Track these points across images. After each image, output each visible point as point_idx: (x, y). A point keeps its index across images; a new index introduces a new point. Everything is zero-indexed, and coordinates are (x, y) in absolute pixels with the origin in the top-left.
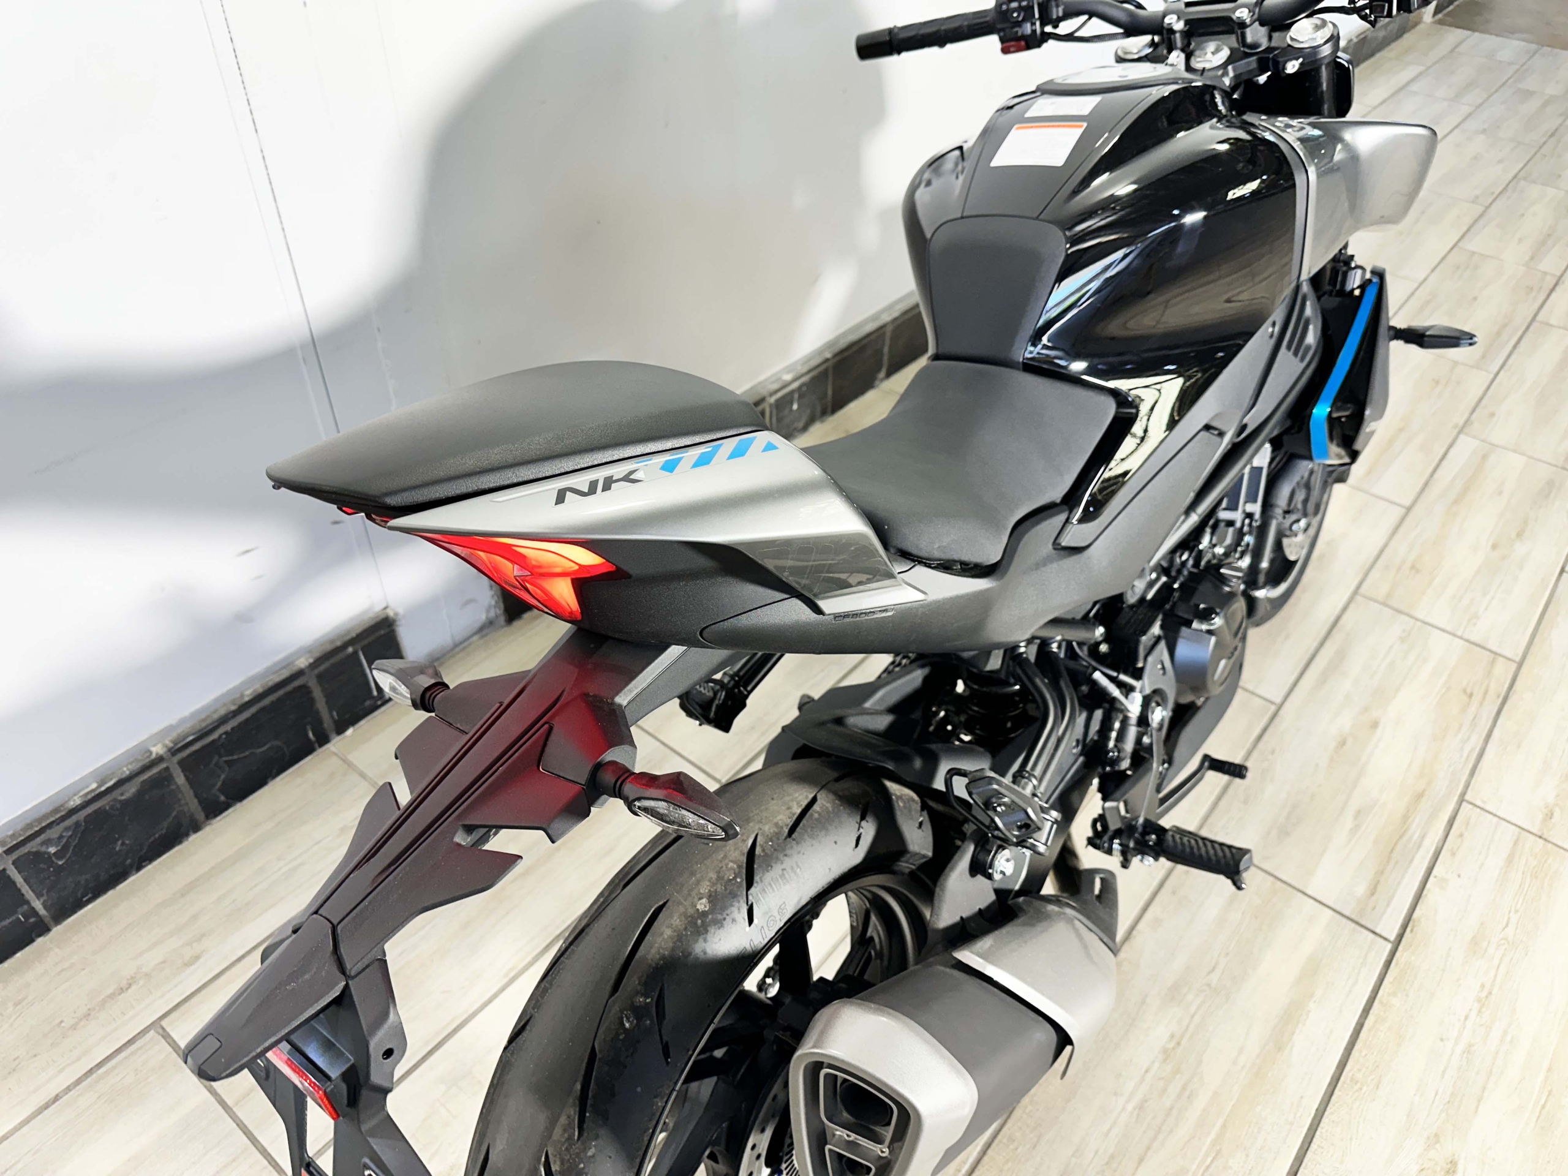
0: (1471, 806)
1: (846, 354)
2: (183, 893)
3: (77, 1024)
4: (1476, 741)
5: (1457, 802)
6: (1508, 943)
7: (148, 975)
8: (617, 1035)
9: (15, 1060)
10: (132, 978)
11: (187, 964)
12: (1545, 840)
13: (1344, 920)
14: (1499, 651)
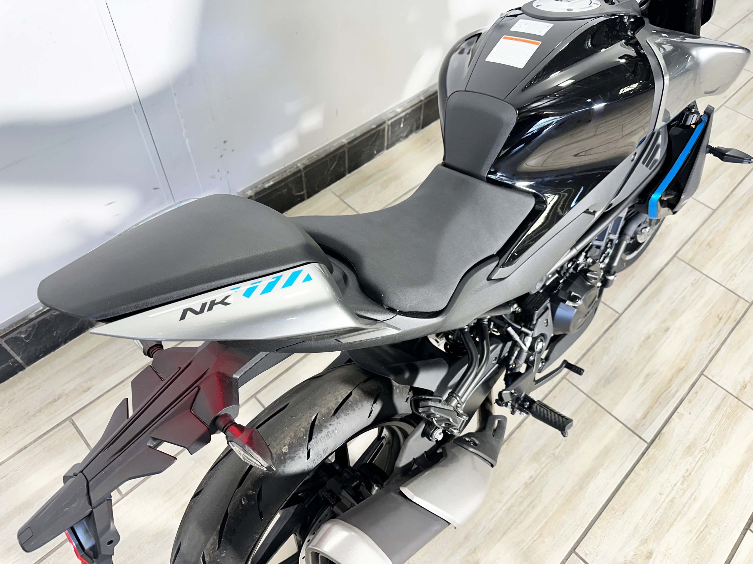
0: (705, 378)
1: (432, 97)
2: (84, 357)
3: (36, 414)
4: (717, 344)
5: (698, 376)
6: (706, 450)
7: (67, 395)
8: (238, 508)
9: (8, 428)
10: (60, 395)
11: (85, 391)
12: (739, 400)
13: (627, 430)
14: (742, 296)
